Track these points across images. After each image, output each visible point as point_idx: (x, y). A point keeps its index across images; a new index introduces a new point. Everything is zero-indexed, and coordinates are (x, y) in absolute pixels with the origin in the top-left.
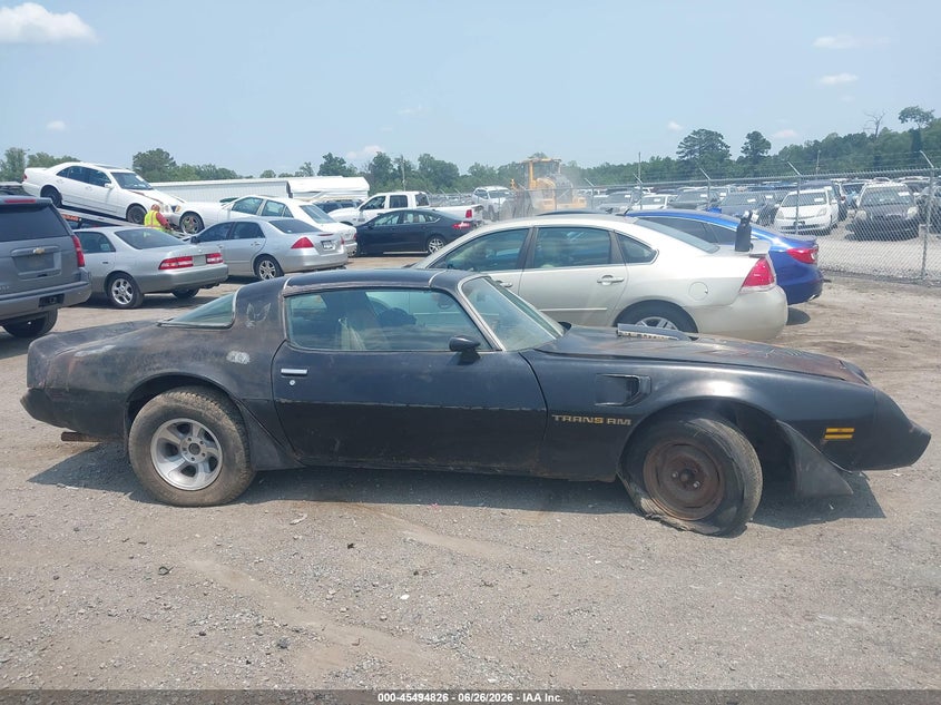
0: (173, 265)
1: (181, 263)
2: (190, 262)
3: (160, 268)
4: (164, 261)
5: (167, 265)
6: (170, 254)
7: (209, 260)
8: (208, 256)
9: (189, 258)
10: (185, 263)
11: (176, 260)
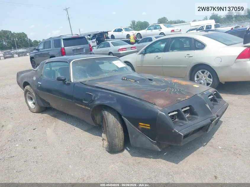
0: (121, 50)
1: (123, 50)
2: (126, 49)
3: (118, 51)
4: (119, 49)
5: (120, 50)
6: (121, 47)
7: (132, 49)
8: (131, 48)
9: (126, 48)
10: (124, 50)
11: (122, 49)
